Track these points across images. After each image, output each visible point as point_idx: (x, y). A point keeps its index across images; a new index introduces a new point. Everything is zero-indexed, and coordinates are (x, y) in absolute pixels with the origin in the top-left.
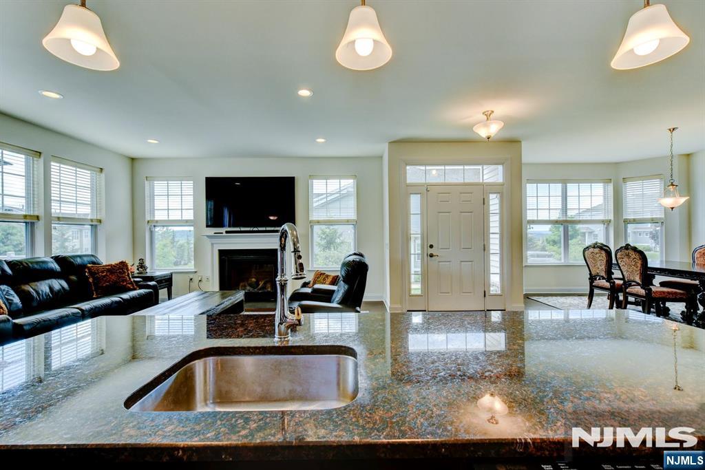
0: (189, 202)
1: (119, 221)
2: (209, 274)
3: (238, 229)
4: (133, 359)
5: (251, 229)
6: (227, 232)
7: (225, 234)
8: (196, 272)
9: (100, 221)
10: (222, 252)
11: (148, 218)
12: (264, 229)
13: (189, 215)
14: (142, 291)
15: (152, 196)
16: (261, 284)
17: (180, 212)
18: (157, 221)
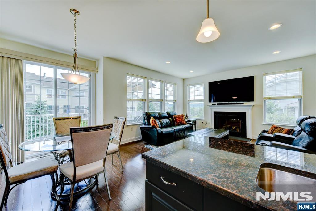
0: (202, 92)
1: (180, 101)
2: (210, 121)
3: (222, 103)
4: (184, 148)
5: (229, 103)
6: (217, 104)
7: (216, 105)
8: (204, 120)
9: (175, 101)
10: (215, 113)
11: (188, 99)
12: (235, 102)
13: (202, 98)
14: (189, 125)
15: (189, 91)
16: (234, 128)
17: (198, 96)
18: (191, 100)
